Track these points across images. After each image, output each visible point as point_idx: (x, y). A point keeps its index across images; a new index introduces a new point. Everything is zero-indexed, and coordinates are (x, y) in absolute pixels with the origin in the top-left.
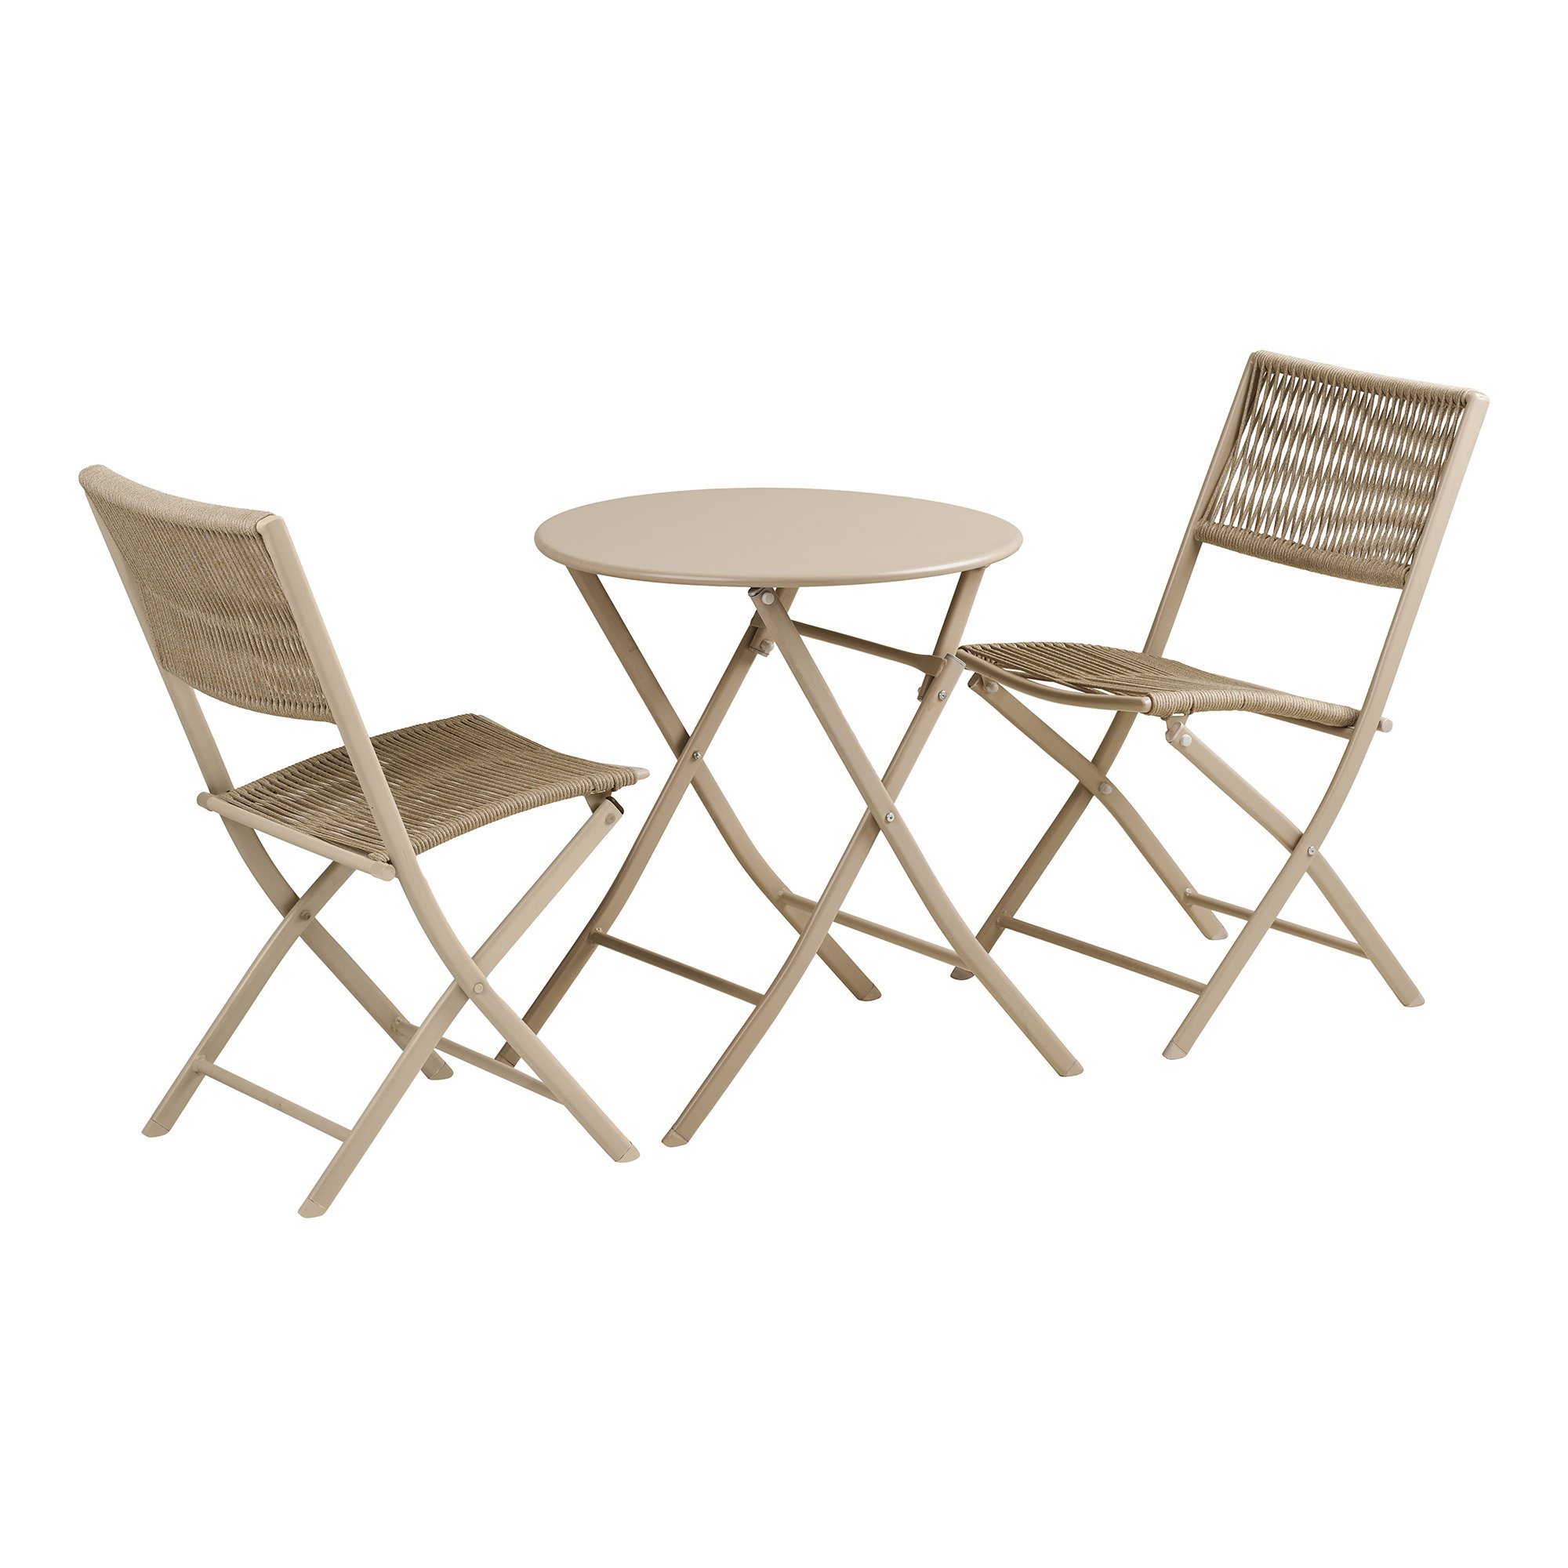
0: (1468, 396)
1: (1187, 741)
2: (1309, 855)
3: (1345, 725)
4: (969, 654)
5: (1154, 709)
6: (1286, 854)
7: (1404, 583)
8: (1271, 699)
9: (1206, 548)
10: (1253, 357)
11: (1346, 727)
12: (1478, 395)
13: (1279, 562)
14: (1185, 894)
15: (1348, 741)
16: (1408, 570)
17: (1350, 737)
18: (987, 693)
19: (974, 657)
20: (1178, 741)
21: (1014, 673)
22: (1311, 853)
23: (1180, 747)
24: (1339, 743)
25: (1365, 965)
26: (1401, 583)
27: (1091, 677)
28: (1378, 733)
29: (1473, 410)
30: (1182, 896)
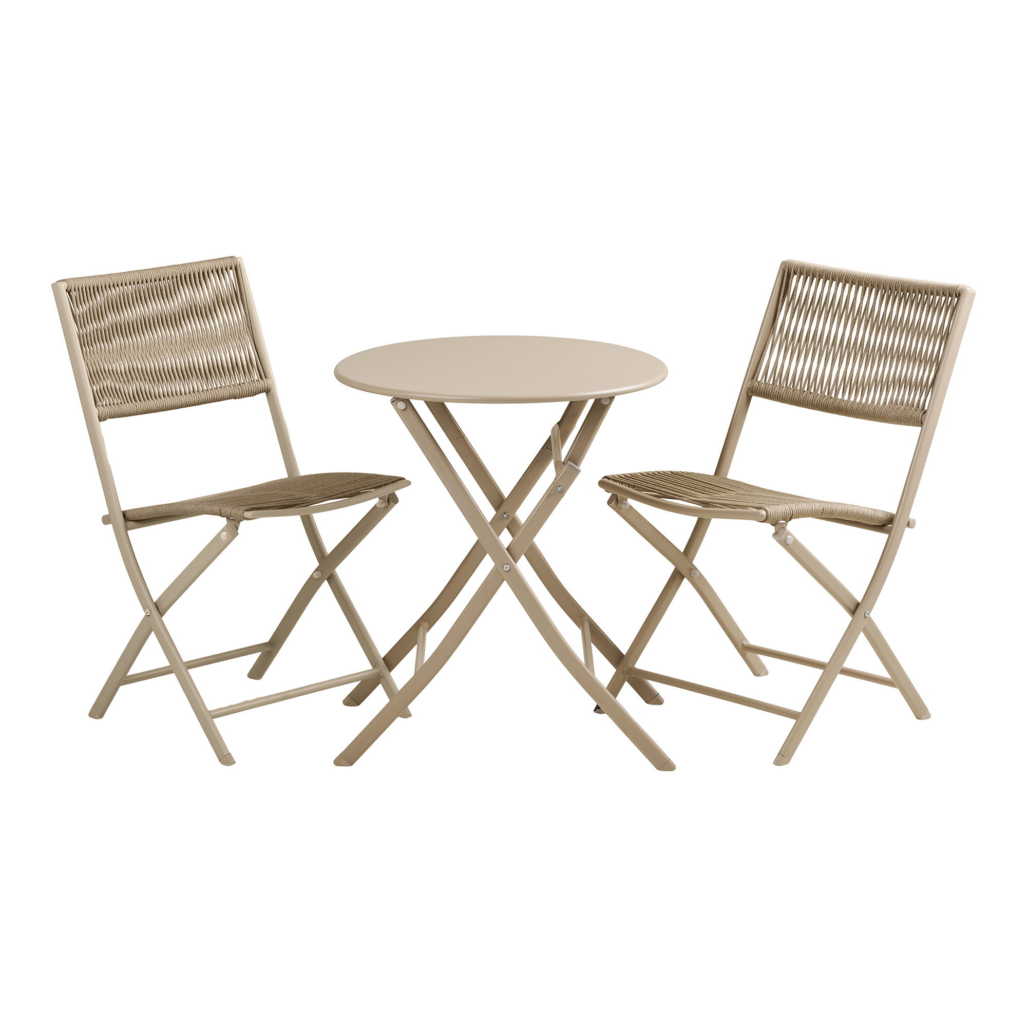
0: (962, 290)
1: (790, 540)
2: (866, 617)
3: (884, 524)
4: (611, 481)
5: (769, 518)
6: (848, 618)
7: (922, 423)
8: (817, 506)
9: (754, 399)
10: (783, 263)
11: (884, 525)
12: (968, 289)
13: (815, 409)
14: (743, 644)
15: (888, 535)
16: (925, 413)
17: (888, 532)
18: (621, 509)
19: (615, 483)
20: (784, 540)
21: (648, 494)
22: (866, 616)
23: (784, 544)
24: (882, 538)
25: (895, 692)
26: (920, 423)
27: (705, 495)
28: (907, 529)
29: (965, 300)
30: (740, 646)
